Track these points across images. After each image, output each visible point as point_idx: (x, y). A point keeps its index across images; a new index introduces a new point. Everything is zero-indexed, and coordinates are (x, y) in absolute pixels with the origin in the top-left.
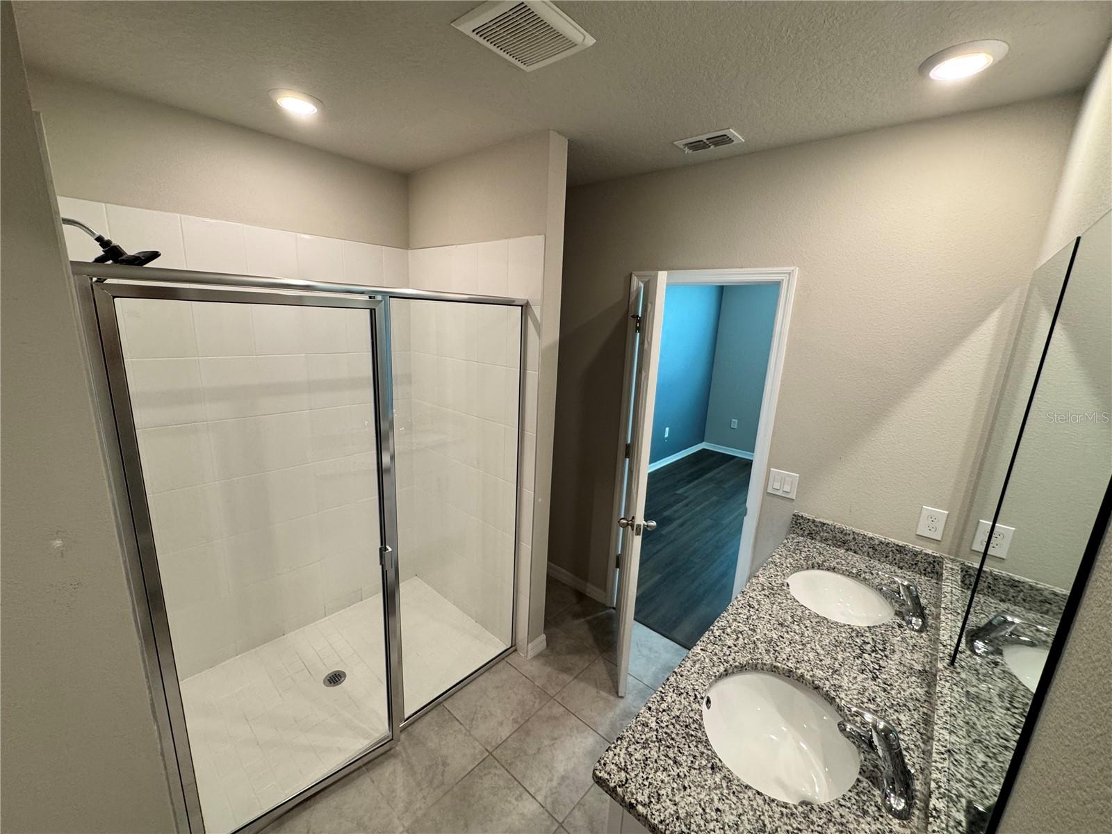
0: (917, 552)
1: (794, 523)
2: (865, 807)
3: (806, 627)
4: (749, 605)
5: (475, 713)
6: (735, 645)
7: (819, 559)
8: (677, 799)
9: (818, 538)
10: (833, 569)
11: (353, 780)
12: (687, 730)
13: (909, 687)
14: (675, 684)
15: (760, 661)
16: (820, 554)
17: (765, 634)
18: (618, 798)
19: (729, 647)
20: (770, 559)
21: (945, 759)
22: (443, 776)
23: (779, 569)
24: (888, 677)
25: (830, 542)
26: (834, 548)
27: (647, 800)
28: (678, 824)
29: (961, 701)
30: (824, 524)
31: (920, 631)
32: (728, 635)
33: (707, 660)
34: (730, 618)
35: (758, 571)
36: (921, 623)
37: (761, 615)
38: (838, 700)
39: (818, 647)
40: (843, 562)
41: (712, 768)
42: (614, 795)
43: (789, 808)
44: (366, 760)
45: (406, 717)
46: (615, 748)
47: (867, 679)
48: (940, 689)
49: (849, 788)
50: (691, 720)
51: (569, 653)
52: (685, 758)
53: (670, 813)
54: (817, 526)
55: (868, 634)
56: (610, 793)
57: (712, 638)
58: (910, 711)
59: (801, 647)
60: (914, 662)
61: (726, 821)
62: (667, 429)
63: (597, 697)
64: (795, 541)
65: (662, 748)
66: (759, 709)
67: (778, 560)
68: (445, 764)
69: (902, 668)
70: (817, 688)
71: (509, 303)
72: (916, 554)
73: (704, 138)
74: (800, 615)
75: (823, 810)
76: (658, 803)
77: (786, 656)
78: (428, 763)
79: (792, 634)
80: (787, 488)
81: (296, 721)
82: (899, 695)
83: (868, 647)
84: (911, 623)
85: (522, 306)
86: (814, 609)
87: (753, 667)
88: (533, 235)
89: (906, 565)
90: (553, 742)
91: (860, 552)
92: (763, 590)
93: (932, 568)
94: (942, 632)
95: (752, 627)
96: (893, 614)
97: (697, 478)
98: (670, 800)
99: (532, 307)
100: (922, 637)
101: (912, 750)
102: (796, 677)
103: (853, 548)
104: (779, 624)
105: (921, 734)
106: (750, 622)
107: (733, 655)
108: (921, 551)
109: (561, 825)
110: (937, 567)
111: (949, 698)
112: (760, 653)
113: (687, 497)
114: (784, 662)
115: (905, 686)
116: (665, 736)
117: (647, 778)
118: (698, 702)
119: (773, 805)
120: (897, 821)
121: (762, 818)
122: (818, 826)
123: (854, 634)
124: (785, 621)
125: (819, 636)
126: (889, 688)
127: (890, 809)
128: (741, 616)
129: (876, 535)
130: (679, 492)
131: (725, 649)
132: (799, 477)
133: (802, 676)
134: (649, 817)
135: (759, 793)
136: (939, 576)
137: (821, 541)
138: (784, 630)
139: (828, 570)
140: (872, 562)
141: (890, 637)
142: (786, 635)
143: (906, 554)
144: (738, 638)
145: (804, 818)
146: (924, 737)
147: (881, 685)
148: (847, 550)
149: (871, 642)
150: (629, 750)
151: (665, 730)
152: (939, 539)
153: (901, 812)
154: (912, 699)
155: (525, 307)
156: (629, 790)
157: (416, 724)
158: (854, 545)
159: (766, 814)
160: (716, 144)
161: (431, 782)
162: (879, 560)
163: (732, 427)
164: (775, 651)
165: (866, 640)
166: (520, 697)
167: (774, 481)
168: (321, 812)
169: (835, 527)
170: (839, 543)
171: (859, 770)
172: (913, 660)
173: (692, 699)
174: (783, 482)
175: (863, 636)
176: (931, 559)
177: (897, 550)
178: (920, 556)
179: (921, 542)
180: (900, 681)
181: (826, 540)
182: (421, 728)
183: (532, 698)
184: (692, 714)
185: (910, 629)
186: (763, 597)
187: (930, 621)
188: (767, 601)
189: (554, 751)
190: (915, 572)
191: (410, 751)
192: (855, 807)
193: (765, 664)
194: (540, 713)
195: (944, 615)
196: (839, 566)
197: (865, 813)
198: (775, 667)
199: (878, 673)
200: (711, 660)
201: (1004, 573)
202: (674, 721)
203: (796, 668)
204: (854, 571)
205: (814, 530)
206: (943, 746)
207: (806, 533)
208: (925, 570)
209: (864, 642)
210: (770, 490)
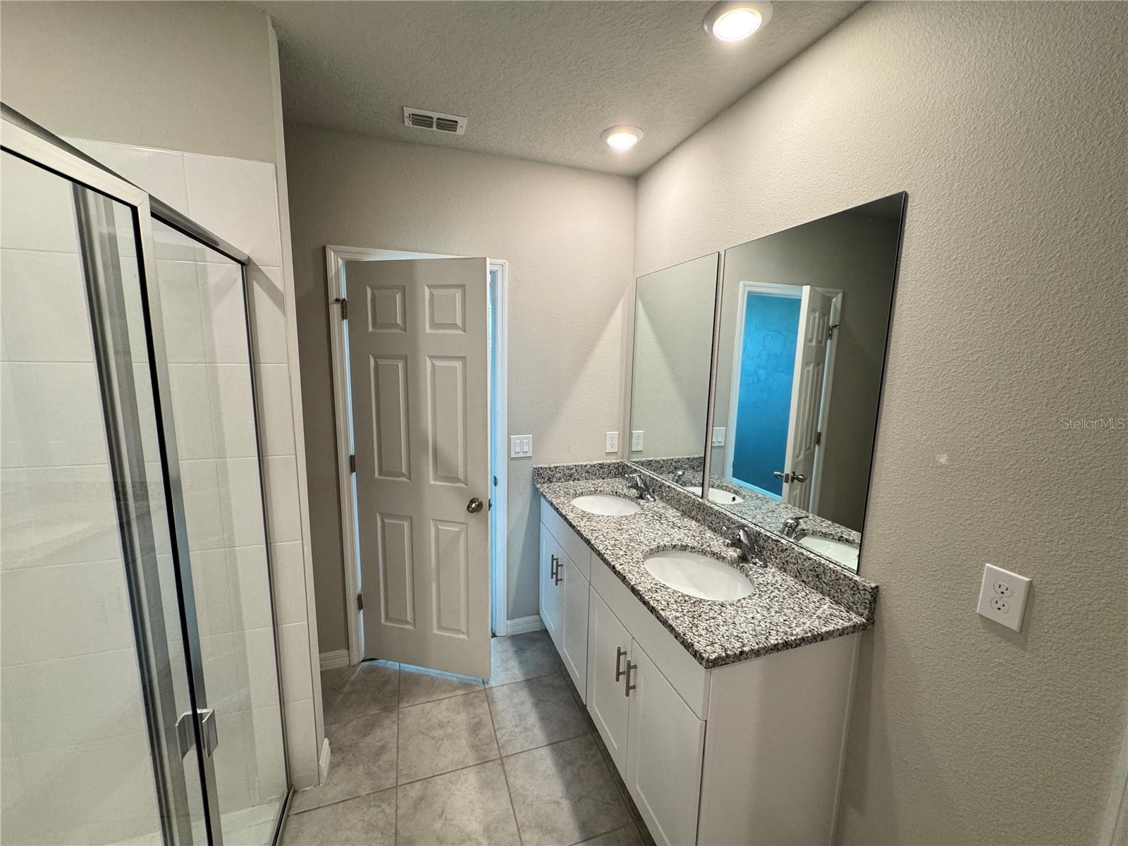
0: (609, 464)
1: (536, 475)
6: (625, 552)
9: (555, 479)
10: (582, 494)
19: (625, 555)
23: (567, 505)
25: (562, 480)
26: (566, 482)
27: (741, 643)
30: (557, 467)
32: (613, 550)
41: (721, 606)
51: (365, 735)
54: (552, 471)
63: (437, 742)
72: (609, 466)
75: (758, 585)
80: (526, 449)
89: (606, 475)
90: (443, 817)
93: (618, 471)
99: (261, 267)
107: (635, 557)
108: (611, 462)
110: (620, 469)
112: (639, 548)
122: (767, 590)
129: (587, 462)
132: (533, 436)
134: (752, 648)
137: (557, 482)
143: (604, 468)
144: (620, 548)
148: (573, 481)
152: (618, 451)
158: (577, 475)
160: (439, 127)
166: (360, 825)
167: (515, 447)
169: (563, 466)
170: (568, 478)
174: (521, 445)
177: (600, 467)
178: (611, 466)
179: (609, 457)
181: (560, 479)
183: (375, 810)
189: (454, 822)
192: (759, 575)
193: (648, 552)
194: (400, 812)
198: (651, 550)
201: (645, 459)
205: (551, 475)
207: (546, 479)
208: (614, 474)
210: (513, 455)
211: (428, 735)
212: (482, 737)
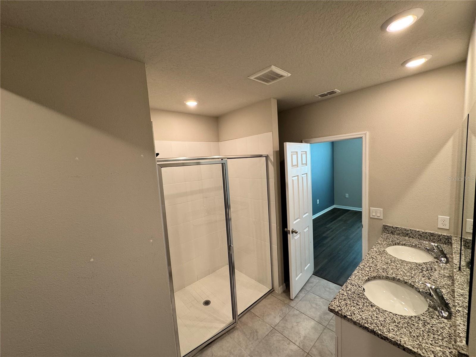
0: (440, 235)
1: (384, 228)
2: (433, 316)
3: (397, 264)
4: (372, 258)
5: (264, 314)
6: (370, 270)
7: (398, 241)
8: (361, 314)
9: (396, 234)
10: (405, 245)
11: (224, 337)
12: (359, 296)
13: (444, 281)
14: (350, 283)
15: (381, 275)
16: (398, 239)
17: (381, 267)
18: (340, 315)
19: (368, 271)
20: (377, 242)
21: (460, 297)
22: (257, 336)
23: (381, 245)
24: (435, 278)
25: (401, 235)
26: (403, 237)
27: (350, 315)
28: (363, 321)
29: (465, 281)
30: (397, 228)
31: (446, 263)
32: (366, 267)
33: (360, 275)
34: (366, 262)
35: (373, 246)
36: (446, 260)
37: (378, 261)
38: (415, 286)
39: (403, 270)
40: (408, 242)
41: (371, 306)
42: (338, 314)
43: (403, 316)
44: (227, 330)
45: (238, 315)
46: (334, 301)
47: (426, 279)
48: (456, 277)
49: (425, 311)
50: (359, 293)
52: (360, 303)
53: (360, 318)
54: (394, 229)
55: (423, 265)
56: (336, 314)
57: (360, 269)
58: (446, 288)
59: (397, 270)
60: (445, 274)
61: (380, 320)
62: (318, 200)
64: (386, 235)
65: (351, 301)
66: (384, 292)
67: (380, 243)
68: (257, 332)
69: (440, 275)
70: (406, 283)
71: (261, 156)
72: (439, 236)
73: (326, 93)
74: (394, 260)
75: (416, 317)
76: (354, 315)
77: (391, 273)
78: (250, 332)
79: (392, 266)
80: (378, 215)
81: (197, 318)
82: (440, 284)
83: (424, 269)
84: (442, 260)
85: (266, 157)
86: (399, 258)
87: (379, 278)
88: (268, 132)
89: (436, 241)
90: (297, 324)
91: (415, 238)
92: (377, 253)
93: (448, 241)
94: (454, 260)
95: (375, 265)
96: (433, 258)
97: (334, 220)
98: (359, 314)
99: (270, 157)
100: (447, 265)
101: (449, 300)
102: (397, 280)
103: (411, 236)
104: (386, 263)
105: (452, 295)
106: (374, 263)
107: (370, 274)
108: (441, 234)
109: (308, 353)
110: (450, 240)
111: (460, 280)
112: (381, 273)
113: (332, 228)
114: (391, 275)
115: (442, 281)
116: (351, 297)
117: (348, 309)
118: (361, 288)
119: (397, 316)
120: (446, 320)
121: (394, 319)
122: (415, 321)
123: (418, 265)
124: (388, 262)
125: (403, 266)
126: (436, 282)
127: (443, 317)
128: (370, 261)
129: (420, 230)
130: (328, 226)
131: (366, 272)
132: (383, 210)
133: (399, 279)
134: (352, 319)
135: (390, 312)
136: (451, 244)
137: (397, 235)
138: (388, 265)
139: (402, 245)
140: (421, 241)
141: (433, 266)
142: (389, 267)
143: (435, 236)
144: (370, 268)
145: (410, 319)
146: (453, 296)
147: (432, 281)
148: (409, 237)
149: (425, 267)
150: (339, 301)
151: (351, 296)
152: (448, 229)
153: (447, 317)
154: (446, 285)
155: (267, 157)
156: (343, 312)
157: (242, 318)
158: (412, 235)
159: (395, 318)
160: (330, 94)
161: (253, 338)
162: (424, 240)
163: (346, 197)
164: (387, 272)
165: (423, 267)
167: (372, 213)
168: (215, 349)
169: (402, 228)
170: (405, 235)
171: (428, 306)
172: (445, 273)
173: (358, 287)
174: (376, 212)
175: (421, 266)
176: (446, 237)
177: (431, 235)
178: (441, 237)
179: (440, 231)
180: (440, 279)
181: (399, 234)
182: (244, 319)
183: (285, 308)
184: (359, 291)
185: (442, 263)
186: (377, 255)
187: (450, 260)
188: (379, 256)
190: (441, 243)
191: (242, 327)
192: (429, 316)
193: (383, 276)
194: (290, 313)
195: (454, 255)
196: (407, 243)
197: (433, 318)
198: (387, 277)
199: (430, 277)
200: (362, 275)
202: (353, 293)
203: (396, 277)
204: (414, 244)
205: (393, 231)
206: (459, 294)
207: (390, 232)
208: (445, 242)
209: (423, 268)
210: (371, 216)
211: (310, 303)
212: (325, 317)
